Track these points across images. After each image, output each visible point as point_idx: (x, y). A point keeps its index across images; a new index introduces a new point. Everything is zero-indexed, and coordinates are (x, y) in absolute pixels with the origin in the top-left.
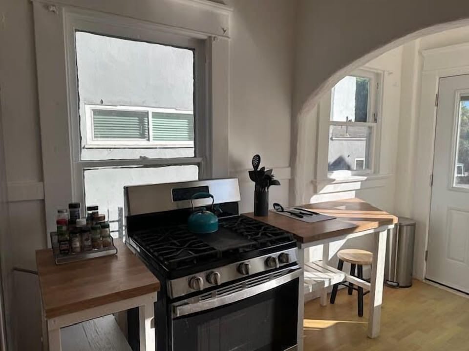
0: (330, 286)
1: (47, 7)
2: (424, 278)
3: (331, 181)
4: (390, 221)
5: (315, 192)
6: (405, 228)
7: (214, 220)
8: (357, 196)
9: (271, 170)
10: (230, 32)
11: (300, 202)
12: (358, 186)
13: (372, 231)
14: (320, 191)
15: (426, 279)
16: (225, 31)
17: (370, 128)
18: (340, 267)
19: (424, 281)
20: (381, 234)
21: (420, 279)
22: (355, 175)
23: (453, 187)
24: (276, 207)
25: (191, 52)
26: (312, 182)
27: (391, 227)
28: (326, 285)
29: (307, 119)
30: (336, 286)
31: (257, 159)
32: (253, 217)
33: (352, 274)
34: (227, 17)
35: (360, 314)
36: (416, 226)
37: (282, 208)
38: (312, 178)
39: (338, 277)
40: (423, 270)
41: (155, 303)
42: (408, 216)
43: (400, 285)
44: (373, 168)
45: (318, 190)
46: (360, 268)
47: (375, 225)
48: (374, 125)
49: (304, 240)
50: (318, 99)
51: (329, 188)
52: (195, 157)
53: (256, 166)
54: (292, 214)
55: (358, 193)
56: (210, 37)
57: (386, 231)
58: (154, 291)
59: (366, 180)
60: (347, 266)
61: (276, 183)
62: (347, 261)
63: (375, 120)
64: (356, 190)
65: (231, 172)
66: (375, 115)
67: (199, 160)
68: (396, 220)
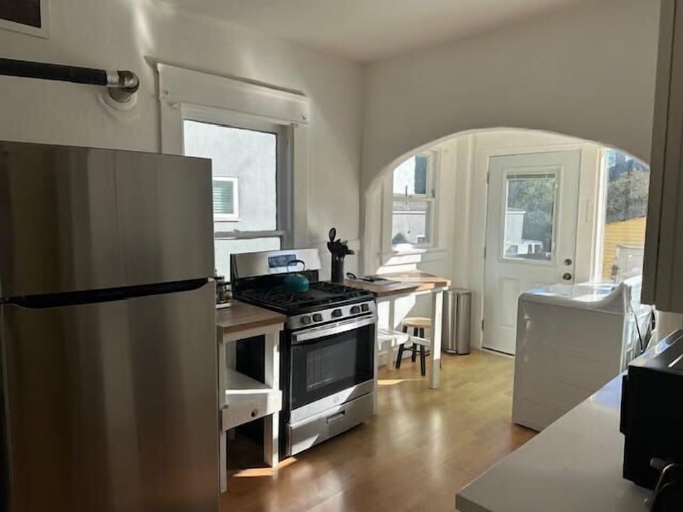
0: (396, 346)
1: (171, 104)
2: (481, 346)
3: (395, 254)
4: (444, 284)
5: (381, 264)
6: (462, 297)
7: (306, 282)
8: (418, 268)
9: (346, 242)
10: (308, 119)
11: (369, 272)
12: (418, 258)
13: (429, 291)
14: (386, 262)
15: (483, 348)
16: (304, 118)
17: (429, 203)
18: (405, 330)
19: (481, 349)
20: (438, 295)
21: (478, 348)
22: (416, 248)
23: (502, 259)
24: (350, 275)
25: (274, 136)
26: (378, 254)
27: (445, 288)
28: (393, 344)
29: (374, 195)
30: (402, 346)
31: (333, 232)
32: (330, 283)
33: (416, 334)
34: (306, 105)
35: (423, 373)
36: (472, 295)
37: (355, 277)
38: (378, 250)
39: (402, 339)
40: (480, 339)
41: (281, 332)
42: (465, 287)
43: (460, 352)
44: (432, 240)
45: (384, 262)
46: (422, 330)
47: (432, 286)
48: (432, 200)
49: (379, 295)
50: (383, 179)
51: (393, 260)
52: (277, 229)
53: (332, 238)
54: (364, 280)
55: (419, 265)
56: (292, 124)
57: (442, 293)
58: (280, 322)
59: (427, 253)
60: (411, 330)
61: (350, 252)
62: (411, 326)
63: (434, 196)
64: (417, 263)
65: (311, 243)
66: (433, 192)
67: (281, 233)
68: (449, 283)
